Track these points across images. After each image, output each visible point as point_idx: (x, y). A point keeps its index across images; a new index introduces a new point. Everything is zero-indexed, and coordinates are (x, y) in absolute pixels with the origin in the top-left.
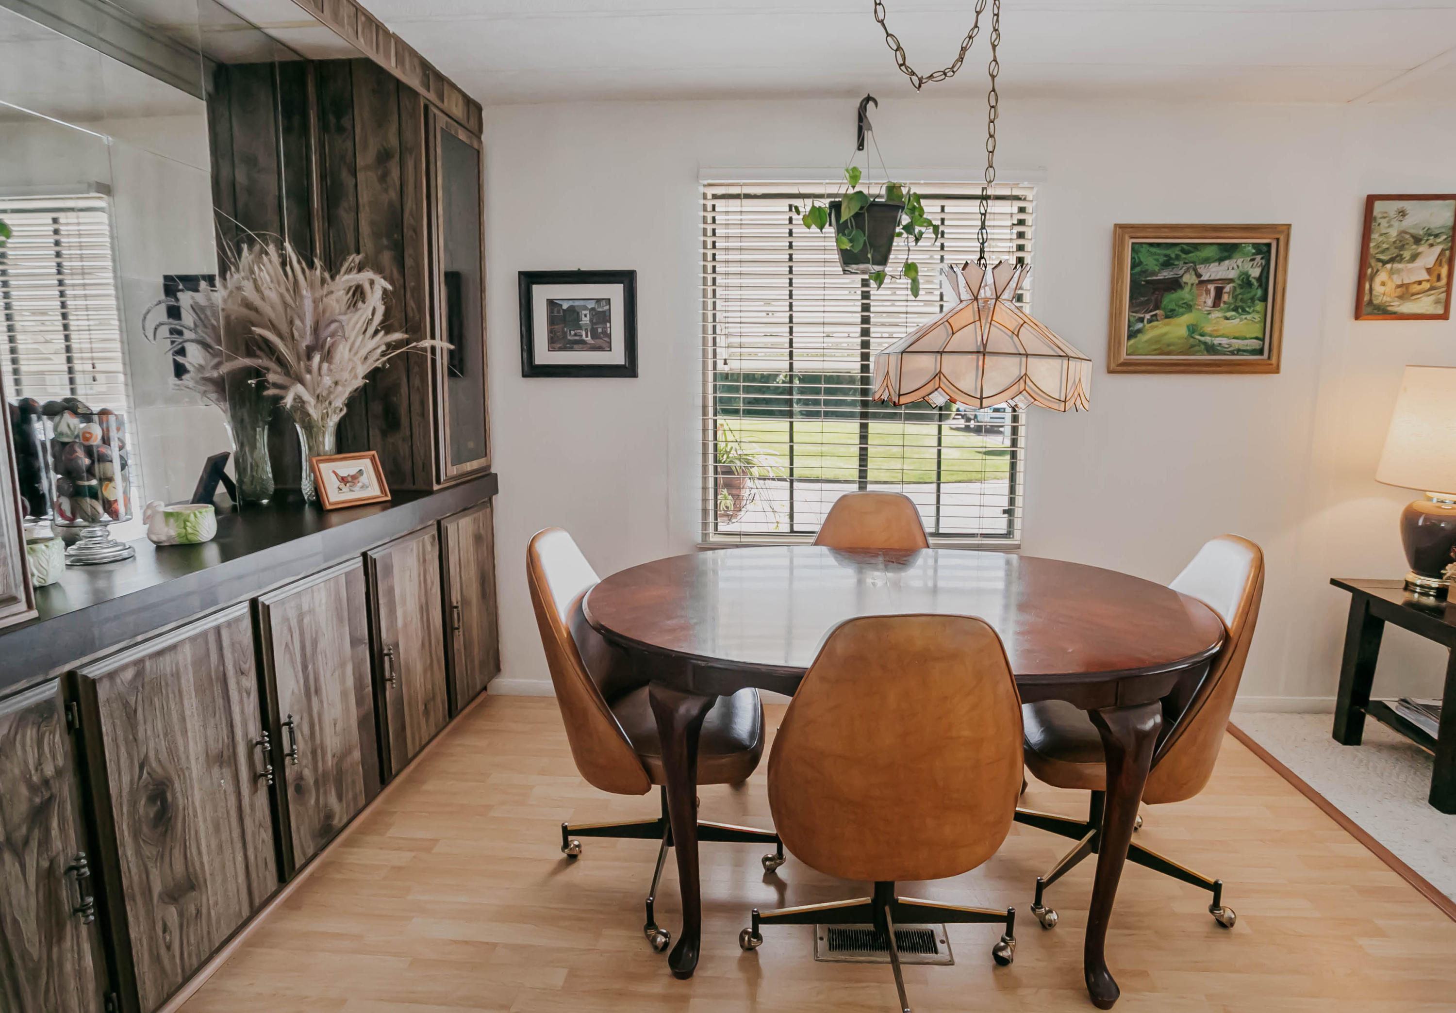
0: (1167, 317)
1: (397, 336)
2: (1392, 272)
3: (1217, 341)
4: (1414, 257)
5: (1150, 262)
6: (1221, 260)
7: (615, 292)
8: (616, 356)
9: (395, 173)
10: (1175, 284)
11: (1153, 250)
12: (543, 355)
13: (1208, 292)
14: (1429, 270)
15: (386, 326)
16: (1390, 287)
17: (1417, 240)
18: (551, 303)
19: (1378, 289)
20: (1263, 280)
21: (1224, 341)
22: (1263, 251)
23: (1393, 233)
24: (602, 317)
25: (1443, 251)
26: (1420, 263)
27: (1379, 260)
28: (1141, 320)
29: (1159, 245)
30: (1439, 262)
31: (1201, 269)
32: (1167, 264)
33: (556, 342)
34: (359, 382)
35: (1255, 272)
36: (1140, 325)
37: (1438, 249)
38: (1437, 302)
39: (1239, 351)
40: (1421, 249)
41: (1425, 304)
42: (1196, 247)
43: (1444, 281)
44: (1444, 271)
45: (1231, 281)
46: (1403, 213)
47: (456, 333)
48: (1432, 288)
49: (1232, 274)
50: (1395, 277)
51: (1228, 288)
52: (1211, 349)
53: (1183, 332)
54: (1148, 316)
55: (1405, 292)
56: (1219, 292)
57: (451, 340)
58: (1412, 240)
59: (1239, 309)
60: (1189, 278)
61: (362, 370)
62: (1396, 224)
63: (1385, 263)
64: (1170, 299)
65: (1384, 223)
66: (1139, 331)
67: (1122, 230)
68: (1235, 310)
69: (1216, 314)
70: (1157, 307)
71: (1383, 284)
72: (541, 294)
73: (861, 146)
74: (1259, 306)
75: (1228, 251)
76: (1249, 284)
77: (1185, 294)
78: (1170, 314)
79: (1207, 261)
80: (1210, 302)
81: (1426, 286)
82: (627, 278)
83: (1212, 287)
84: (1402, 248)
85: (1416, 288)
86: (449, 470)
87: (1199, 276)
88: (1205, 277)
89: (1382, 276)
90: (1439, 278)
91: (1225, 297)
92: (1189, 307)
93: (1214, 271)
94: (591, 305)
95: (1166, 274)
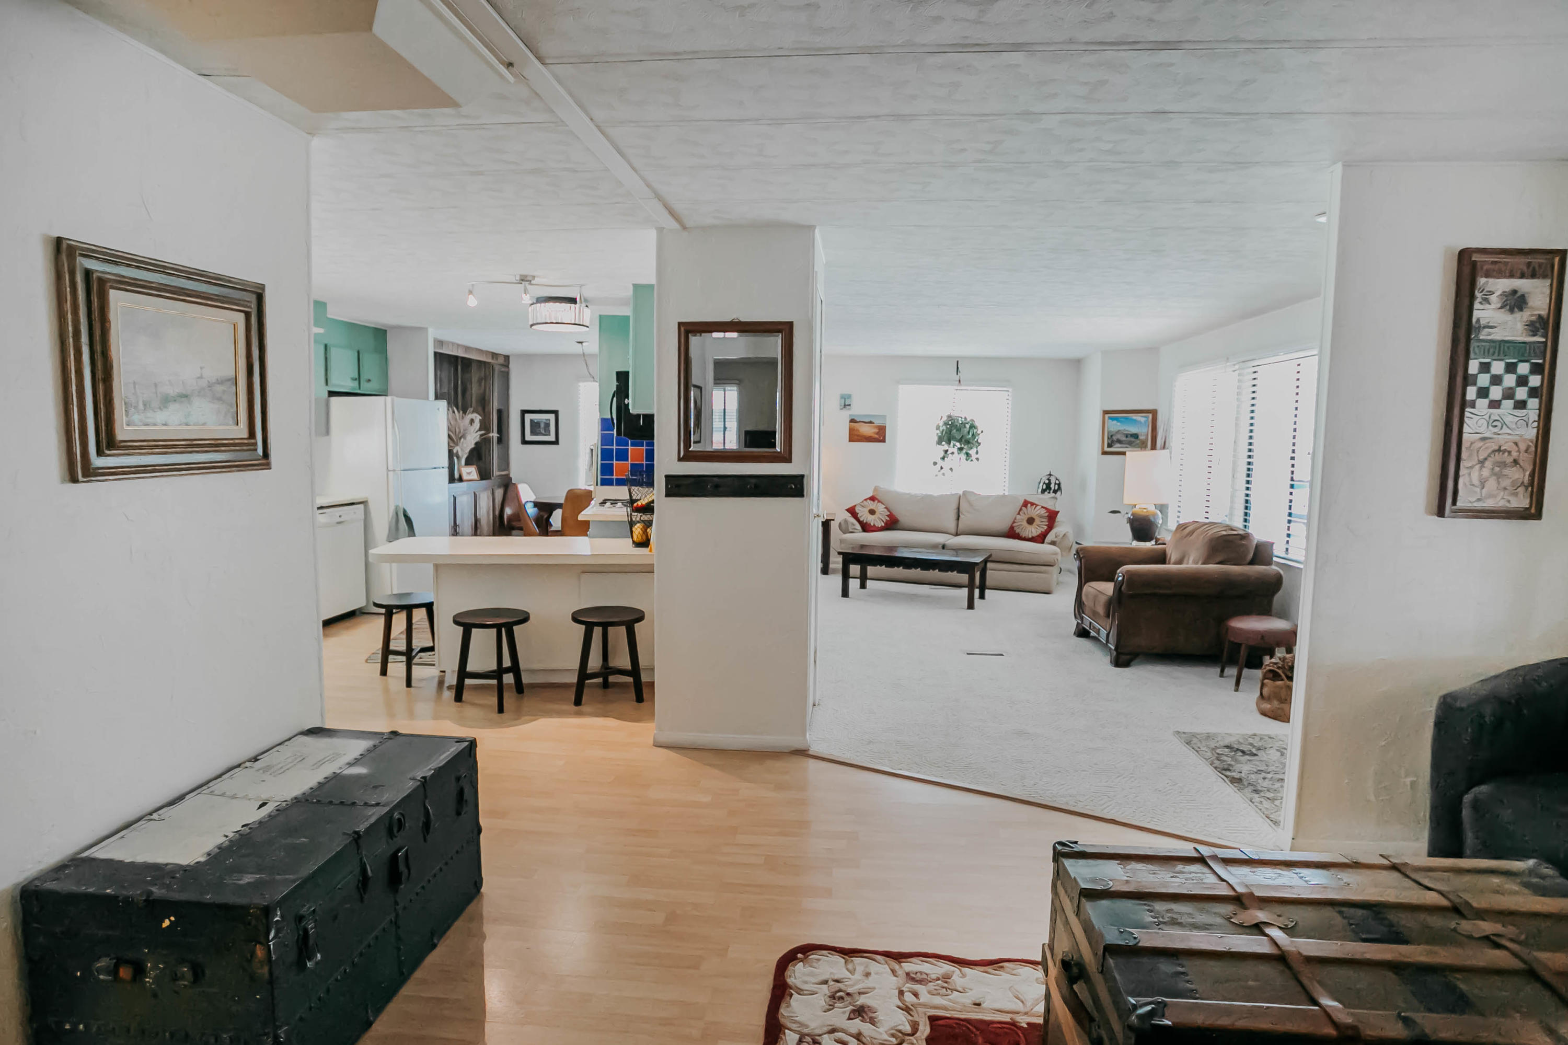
1: (483, 432)
7: (552, 417)
8: (552, 438)
9: (483, 384)
12: (529, 437)
15: (480, 429)
18: (531, 421)
24: (547, 425)
33: (533, 432)
34: (473, 446)
47: (500, 431)
57: (498, 433)
61: (474, 442)
72: (528, 417)
82: (556, 412)
86: (496, 473)
94: (545, 421)
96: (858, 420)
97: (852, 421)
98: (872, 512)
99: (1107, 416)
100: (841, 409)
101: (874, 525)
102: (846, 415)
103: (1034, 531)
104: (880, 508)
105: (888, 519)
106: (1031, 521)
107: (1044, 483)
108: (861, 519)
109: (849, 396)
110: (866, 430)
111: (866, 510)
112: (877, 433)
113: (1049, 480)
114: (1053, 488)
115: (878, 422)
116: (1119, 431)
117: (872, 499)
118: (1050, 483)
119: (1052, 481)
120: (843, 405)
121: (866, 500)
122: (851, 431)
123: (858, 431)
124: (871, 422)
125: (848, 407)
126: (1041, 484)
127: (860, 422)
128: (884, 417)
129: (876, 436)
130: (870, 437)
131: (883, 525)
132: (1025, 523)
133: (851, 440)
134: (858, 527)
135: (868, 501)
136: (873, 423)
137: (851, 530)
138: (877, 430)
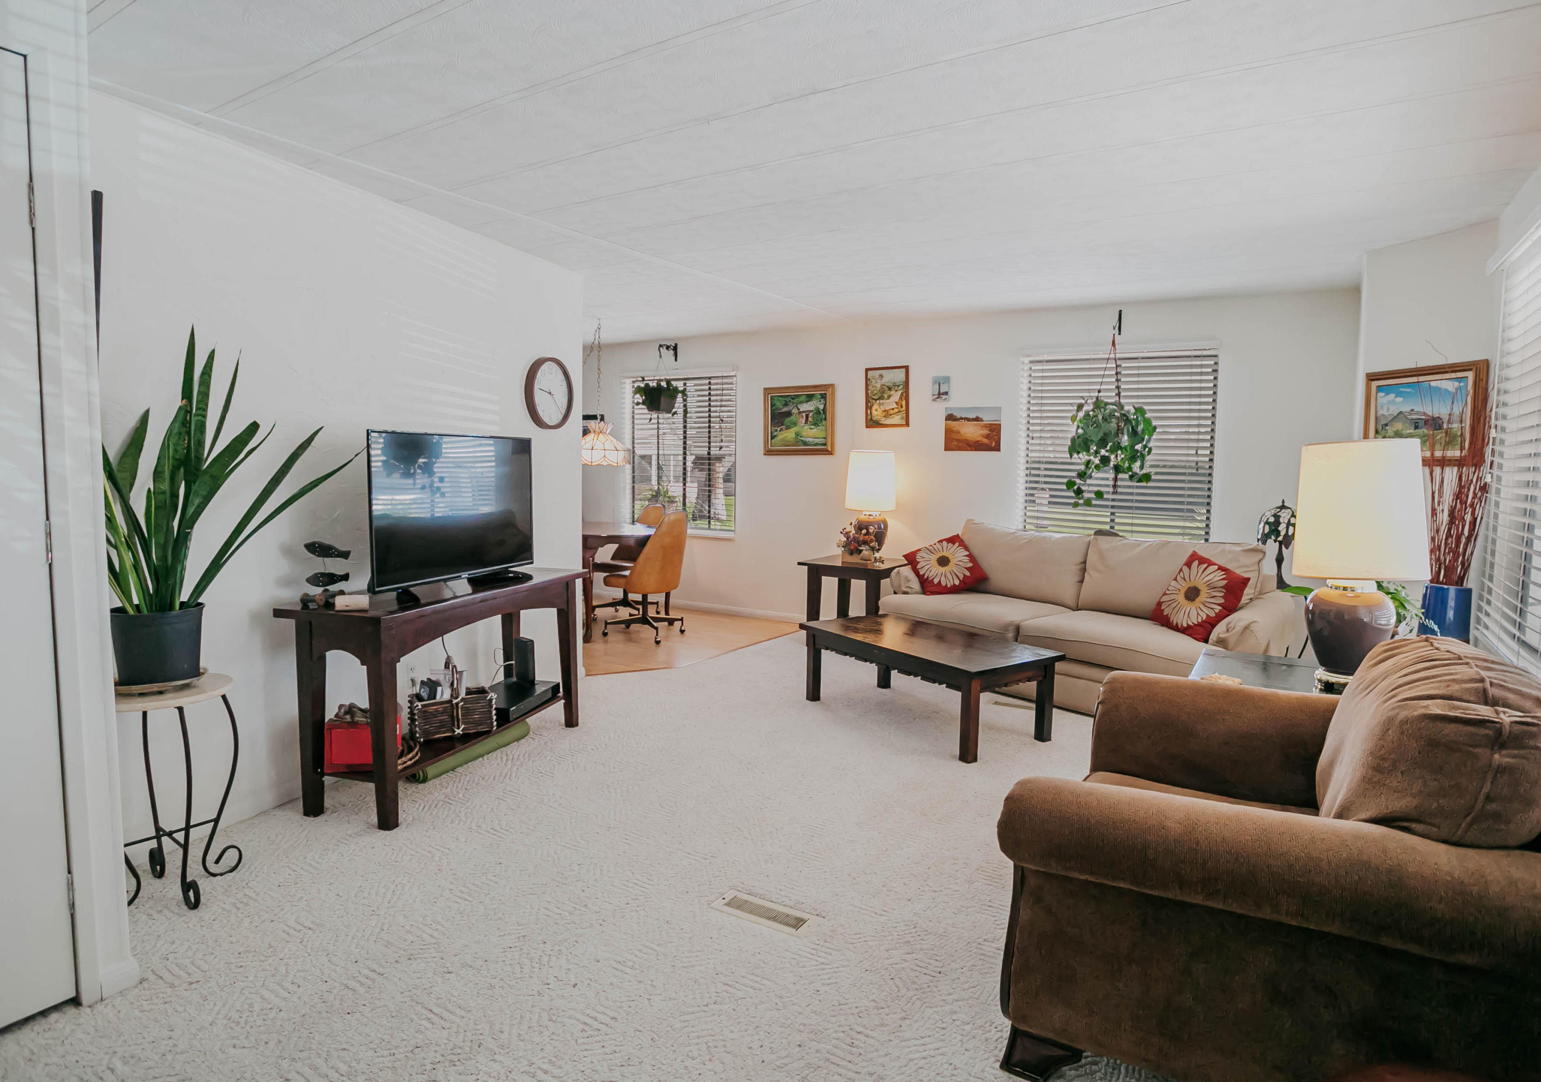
0: (787, 429)
2: (880, 404)
3: (807, 440)
4: (889, 397)
5: (779, 404)
6: (807, 401)
10: (789, 414)
11: (780, 398)
13: (803, 417)
14: (896, 403)
16: (880, 411)
17: (890, 389)
19: (874, 413)
20: (824, 410)
21: (810, 440)
22: (824, 397)
23: (878, 386)
25: (902, 394)
26: (892, 399)
27: (873, 399)
28: (776, 431)
29: (782, 396)
30: (901, 398)
31: (799, 406)
32: (786, 405)
35: (821, 407)
36: (776, 433)
37: (900, 393)
38: (902, 418)
39: (815, 445)
40: (892, 393)
41: (896, 419)
42: (797, 396)
43: (904, 408)
44: (904, 403)
45: (812, 411)
46: (881, 376)
48: (899, 412)
49: (812, 408)
50: (881, 407)
51: (811, 414)
52: (805, 443)
53: (793, 435)
54: (779, 429)
55: (887, 414)
56: (807, 416)
58: (887, 389)
59: (816, 424)
60: (795, 411)
62: (879, 381)
63: (876, 400)
64: (788, 420)
65: (874, 381)
66: (775, 436)
67: (767, 391)
68: (814, 424)
69: (807, 427)
70: (782, 425)
71: (876, 410)
73: (676, 360)
74: (824, 422)
75: (810, 397)
76: (820, 413)
77: (793, 418)
78: (788, 428)
79: (801, 403)
80: (804, 421)
81: (896, 410)
83: (804, 415)
84: (883, 392)
85: (892, 412)
87: (799, 409)
88: (801, 410)
89: (875, 407)
90: (902, 407)
91: (810, 419)
92: (795, 424)
93: (805, 407)
95: (785, 409)
96: (958, 416)
97: (950, 417)
98: (943, 561)
99: (1375, 384)
100: (934, 400)
101: (940, 582)
102: (940, 410)
103: (1191, 614)
104: (958, 556)
105: (968, 574)
106: (1192, 594)
107: (1267, 523)
108: (921, 573)
109: (947, 380)
110: (971, 432)
111: (934, 558)
112: (987, 436)
113: (1276, 517)
114: (1283, 533)
115: (988, 418)
116: (1401, 413)
117: (953, 540)
118: (1277, 523)
119: (1281, 520)
120: (937, 393)
121: (941, 541)
122: (948, 432)
123: (958, 432)
124: (977, 419)
125: (944, 397)
126: (1261, 526)
127: (961, 418)
128: (998, 410)
129: (986, 441)
130: (977, 442)
131: (957, 582)
132: (1181, 598)
133: (948, 448)
134: (916, 584)
135: (945, 543)
136: (982, 421)
137: (904, 589)
138: (986, 432)
